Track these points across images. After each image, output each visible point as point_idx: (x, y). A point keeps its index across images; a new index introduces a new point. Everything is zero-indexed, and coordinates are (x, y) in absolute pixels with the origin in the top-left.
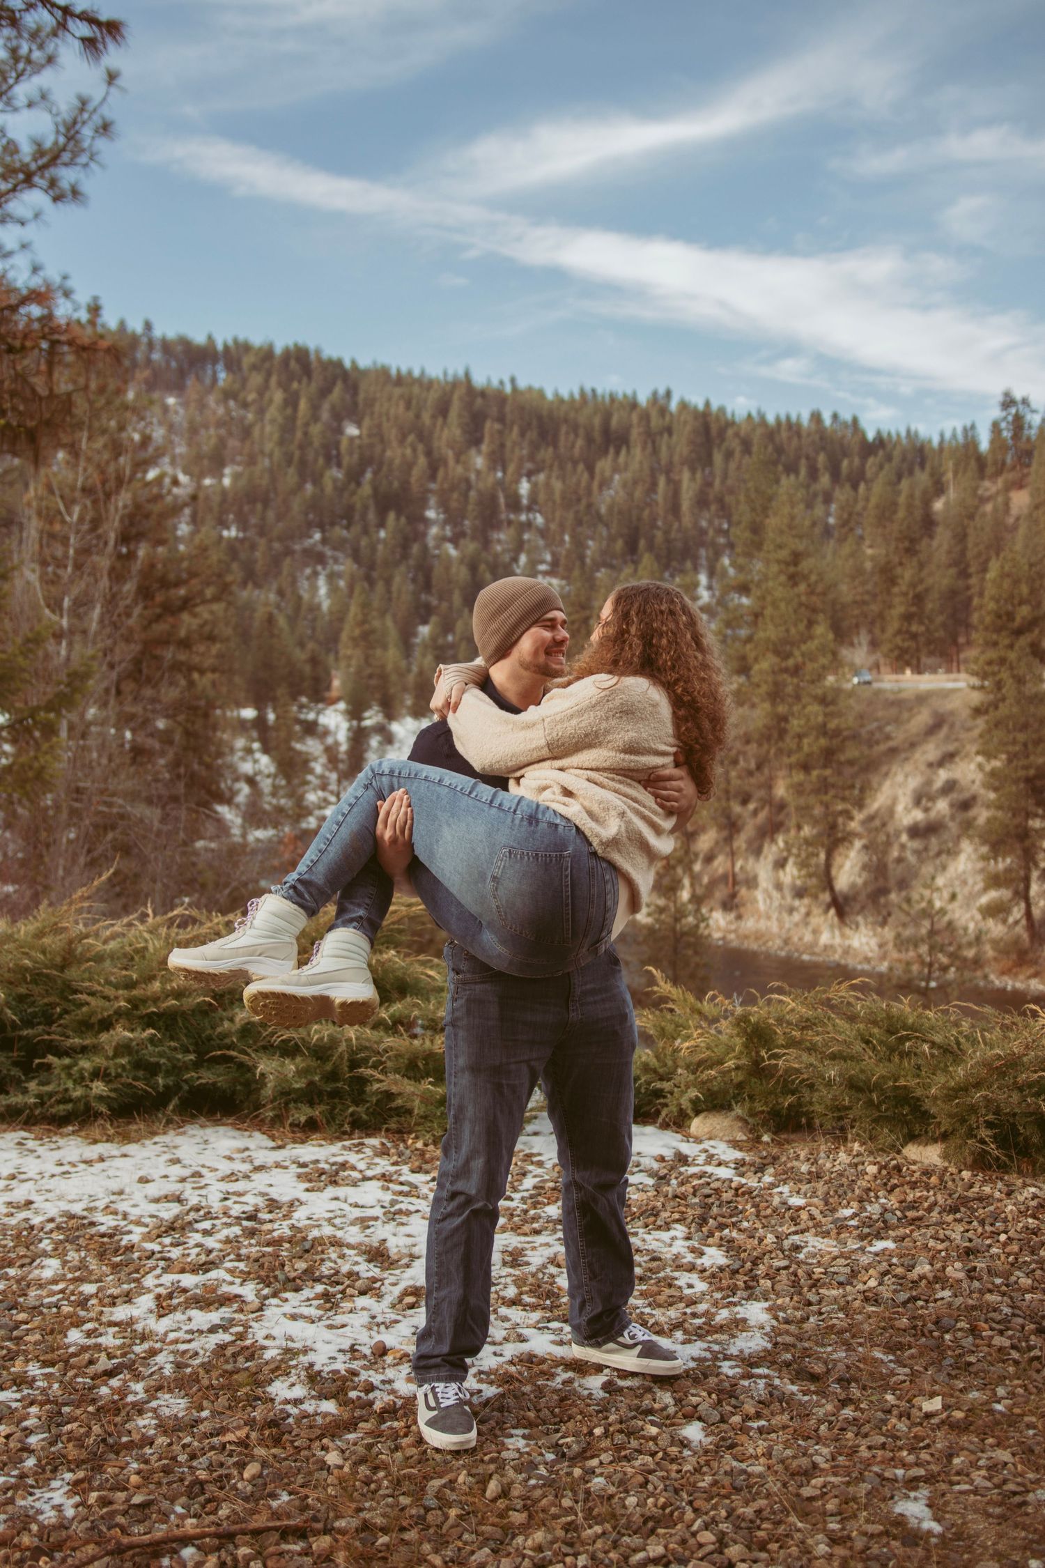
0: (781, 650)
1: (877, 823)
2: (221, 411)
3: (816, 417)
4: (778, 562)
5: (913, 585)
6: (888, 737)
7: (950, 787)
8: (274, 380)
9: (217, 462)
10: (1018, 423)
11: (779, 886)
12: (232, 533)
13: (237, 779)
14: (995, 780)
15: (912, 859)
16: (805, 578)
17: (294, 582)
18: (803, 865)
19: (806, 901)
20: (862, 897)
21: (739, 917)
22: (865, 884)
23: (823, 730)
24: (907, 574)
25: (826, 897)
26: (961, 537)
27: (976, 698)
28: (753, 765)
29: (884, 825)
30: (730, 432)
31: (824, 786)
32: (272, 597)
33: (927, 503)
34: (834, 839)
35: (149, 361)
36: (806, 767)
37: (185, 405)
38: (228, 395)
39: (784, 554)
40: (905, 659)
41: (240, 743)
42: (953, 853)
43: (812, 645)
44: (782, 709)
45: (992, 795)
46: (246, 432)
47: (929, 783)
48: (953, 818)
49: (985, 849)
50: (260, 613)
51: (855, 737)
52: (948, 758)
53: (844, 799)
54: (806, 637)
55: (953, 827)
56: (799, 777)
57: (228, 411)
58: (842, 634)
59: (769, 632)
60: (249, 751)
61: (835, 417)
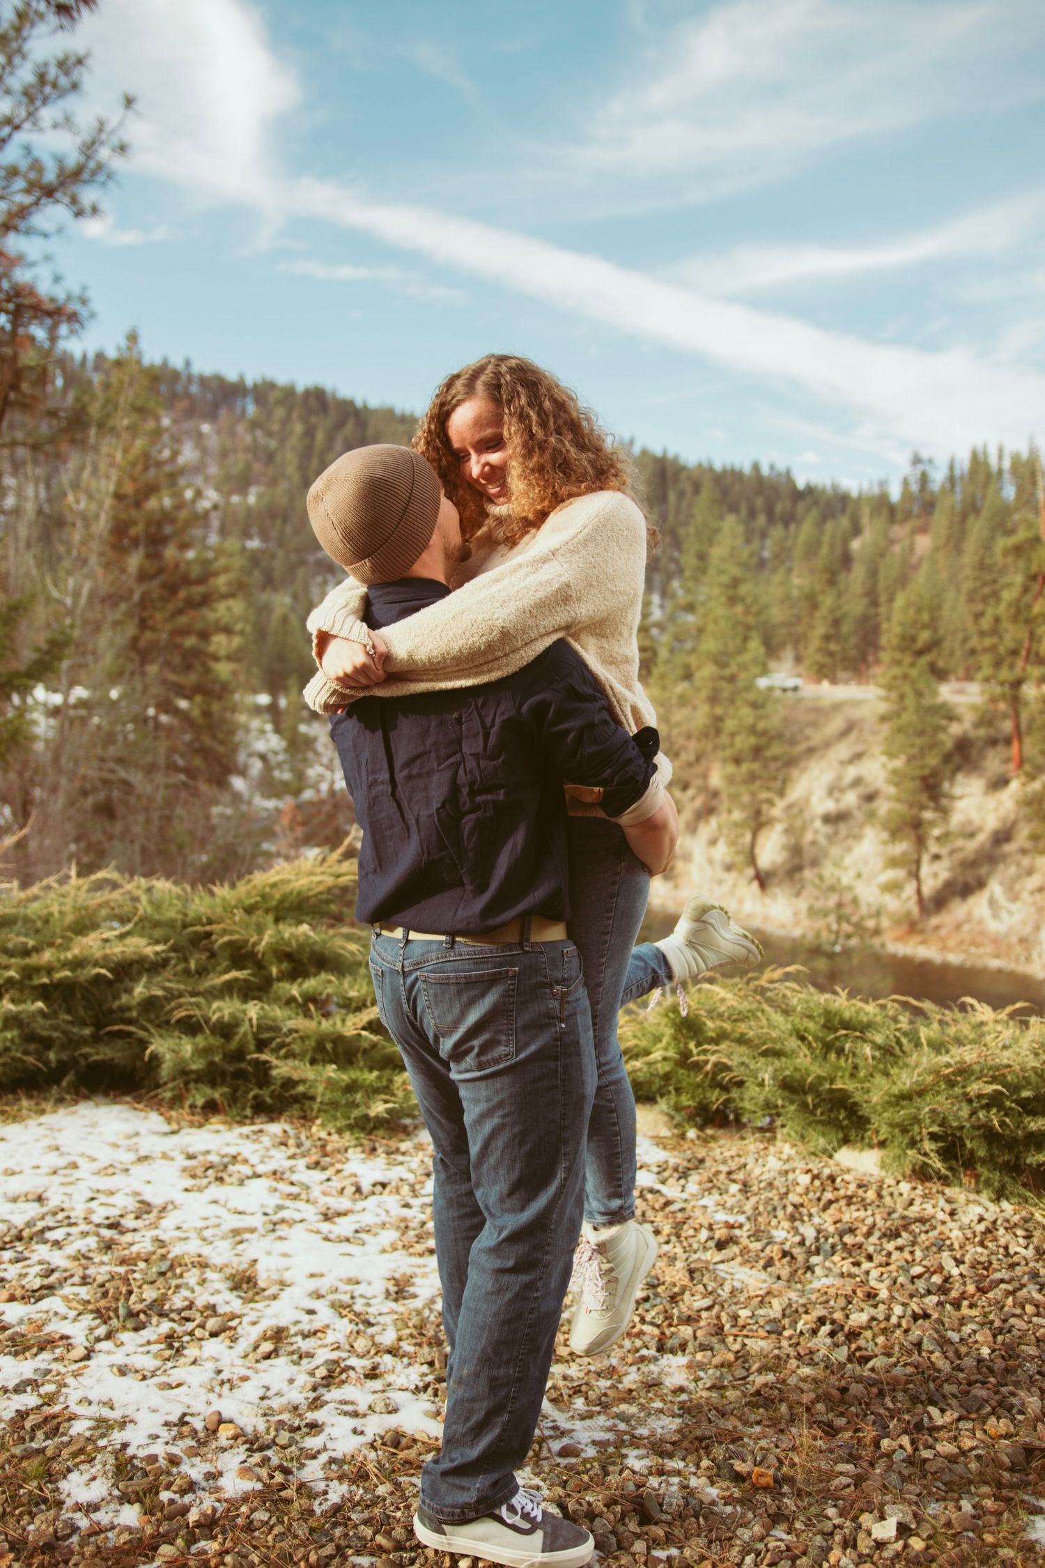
0: (720, 660)
1: (795, 811)
2: (248, 439)
3: (756, 467)
4: (721, 585)
5: (832, 610)
6: (808, 738)
7: (857, 782)
8: (295, 414)
9: (242, 483)
10: (924, 480)
11: (711, 862)
12: (254, 544)
13: (251, 755)
14: (896, 777)
15: (822, 841)
16: (742, 600)
17: (306, 588)
18: (732, 843)
19: (734, 874)
20: (781, 873)
21: (676, 887)
22: (784, 863)
23: (753, 730)
24: (828, 601)
25: (750, 872)
26: (873, 573)
27: (883, 708)
28: (692, 757)
29: (801, 812)
30: (683, 476)
31: (752, 777)
32: (287, 600)
33: (845, 543)
34: (758, 822)
35: (187, 395)
36: (737, 761)
37: (219, 432)
38: (254, 425)
39: (725, 579)
40: (824, 672)
41: (255, 723)
42: (858, 837)
43: (746, 657)
44: (719, 711)
45: (892, 790)
46: (270, 457)
47: (840, 778)
48: (859, 808)
49: (885, 835)
50: (277, 613)
51: (779, 736)
52: (857, 757)
53: (768, 789)
54: (742, 650)
55: (859, 816)
56: (731, 769)
57: (255, 440)
58: (772, 649)
59: (710, 644)
60: (262, 732)
61: (772, 467)
